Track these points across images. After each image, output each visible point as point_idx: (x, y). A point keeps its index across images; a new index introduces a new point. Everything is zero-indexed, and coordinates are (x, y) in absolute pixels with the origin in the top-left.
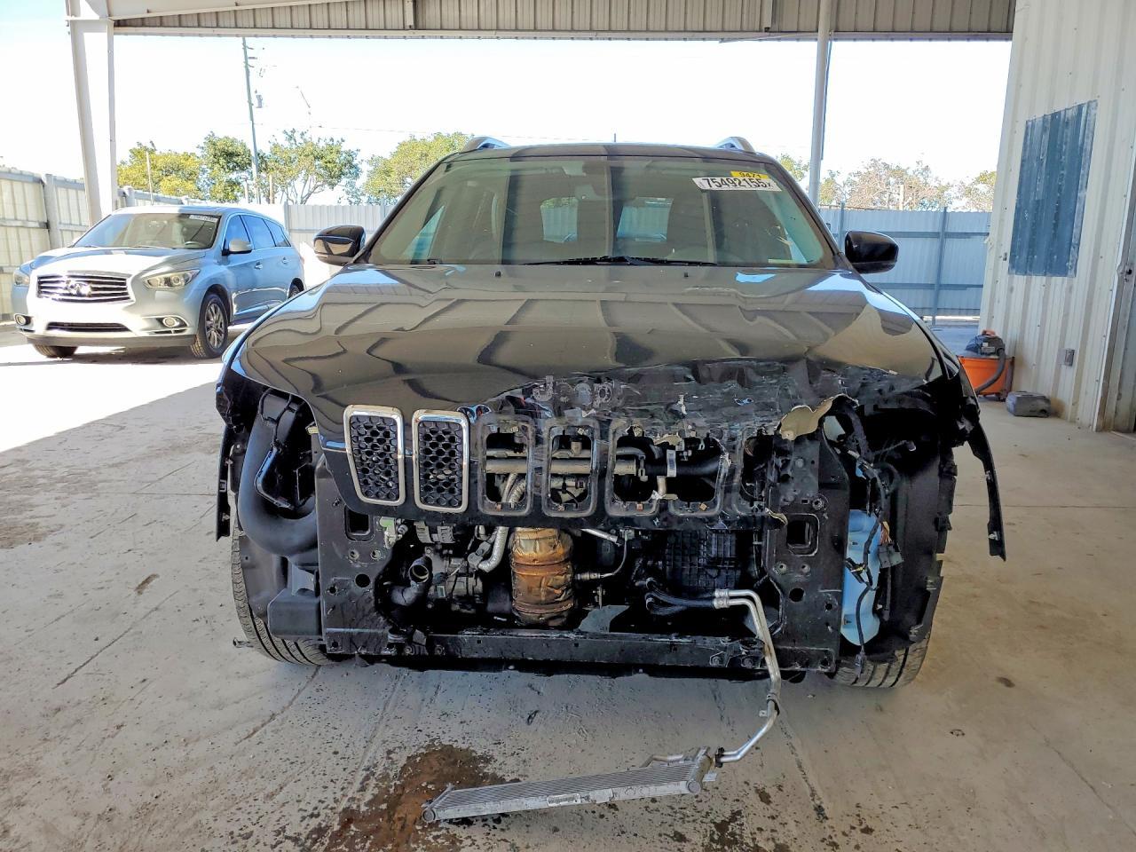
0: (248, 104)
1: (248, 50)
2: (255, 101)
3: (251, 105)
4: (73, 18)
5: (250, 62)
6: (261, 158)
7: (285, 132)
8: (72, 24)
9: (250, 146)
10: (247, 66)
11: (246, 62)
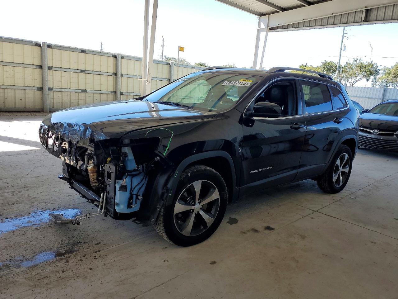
0: (340, 49)
1: (345, 31)
2: (343, 48)
3: (341, 49)
4: (259, 28)
5: (345, 35)
6: (340, 67)
7: (354, 59)
8: (258, 30)
9: (337, 64)
10: (343, 36)
11: (343, 35)
